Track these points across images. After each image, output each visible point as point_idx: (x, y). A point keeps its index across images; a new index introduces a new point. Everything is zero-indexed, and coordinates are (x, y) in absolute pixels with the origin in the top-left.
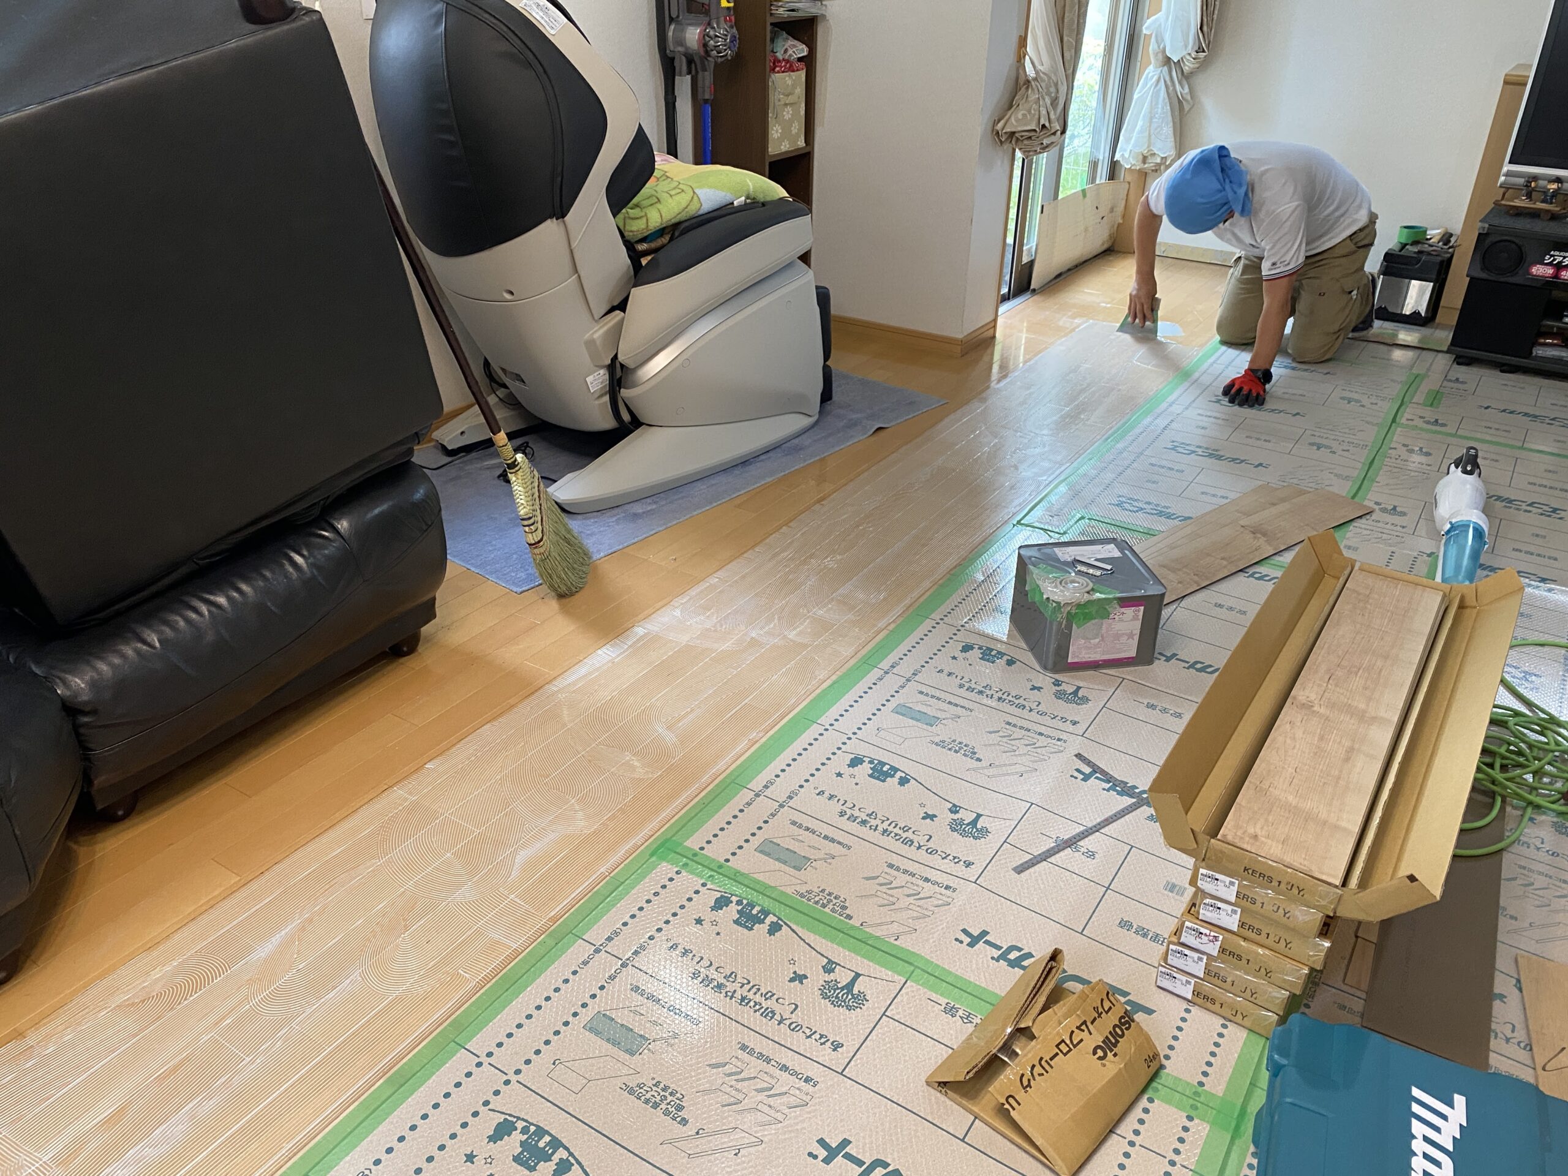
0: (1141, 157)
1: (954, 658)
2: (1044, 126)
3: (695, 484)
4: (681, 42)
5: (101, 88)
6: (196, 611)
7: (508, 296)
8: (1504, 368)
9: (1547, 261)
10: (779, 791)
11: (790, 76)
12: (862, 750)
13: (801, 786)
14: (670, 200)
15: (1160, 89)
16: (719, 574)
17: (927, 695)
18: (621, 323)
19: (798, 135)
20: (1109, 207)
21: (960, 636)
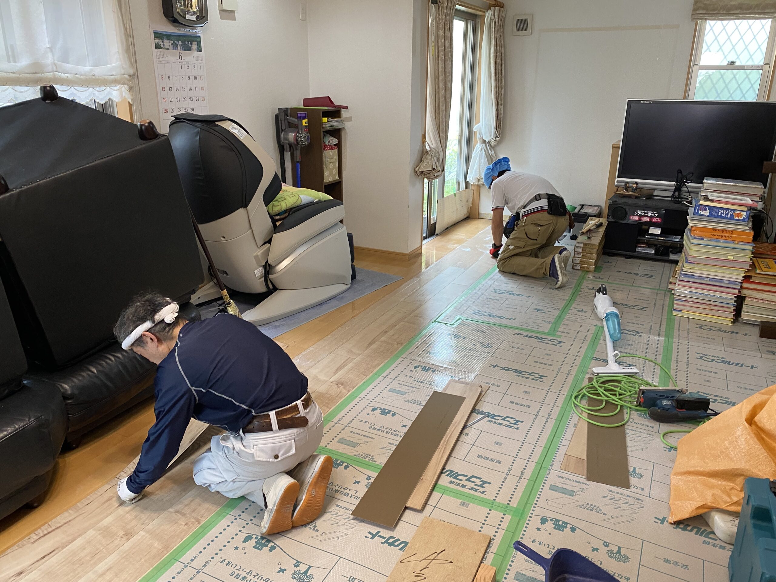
0: (477, 180)
1: (411, 371)
2: (434, 169)
3: (300, 313)
4: (287, 139)
5: (93, 164)
6: (110, 359)
7: (223, 239)
8: (627, 257)
9: (636, 214)
10: (345, 422)
11: (331, 152)
12: (376, 405)
13: (353, 419)
14: (290, 199)
15: (482, 153)
16: (314, 346)
17: (401, 384)
18: (269, 248)
19: (336, 174)
20: (466, 200)
21: (413, 363)
